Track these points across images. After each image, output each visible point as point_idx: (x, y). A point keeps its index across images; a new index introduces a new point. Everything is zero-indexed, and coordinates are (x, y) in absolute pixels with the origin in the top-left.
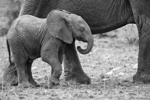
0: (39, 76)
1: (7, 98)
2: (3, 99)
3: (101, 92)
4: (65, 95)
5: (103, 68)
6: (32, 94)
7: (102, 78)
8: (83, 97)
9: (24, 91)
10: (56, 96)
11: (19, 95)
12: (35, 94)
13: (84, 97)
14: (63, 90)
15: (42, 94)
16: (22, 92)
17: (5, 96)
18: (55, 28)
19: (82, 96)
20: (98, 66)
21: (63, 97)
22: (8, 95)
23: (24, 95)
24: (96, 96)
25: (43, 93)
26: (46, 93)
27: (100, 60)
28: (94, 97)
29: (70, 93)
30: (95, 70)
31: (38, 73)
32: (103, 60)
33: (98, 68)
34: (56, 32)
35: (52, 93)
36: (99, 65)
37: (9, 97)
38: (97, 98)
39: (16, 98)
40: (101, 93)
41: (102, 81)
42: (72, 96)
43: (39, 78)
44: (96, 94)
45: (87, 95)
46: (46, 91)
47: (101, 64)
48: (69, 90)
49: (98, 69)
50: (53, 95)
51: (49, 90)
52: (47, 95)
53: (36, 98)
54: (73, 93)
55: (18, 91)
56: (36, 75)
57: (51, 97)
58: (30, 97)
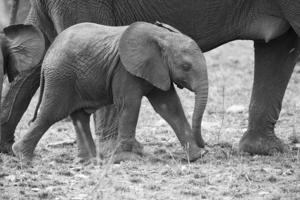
0: (169, 139)
1: (107, 182)
2: (100, 183)
3: (292, 169)
4: (221, 176)
5: (295, 123)
6: (157, 174)
7: (293, 142)
8: (256, 179)
9: (140, 168)
10: (203, 178)
11: (132, 176)
12: (162, 174)
13: (259, 179)
14: (217, 167)
15: (175, 173)
16: (137, 169)
17: (103, 177)
18: (135, 58)
19: (255, 177)
20: (286, 120)
21: (216, 179)
22: (108, 175)
23: (142, 175)
24: (281, 177)
25: (177, 172)
26: (184, 171)
27: (289, 107)
28: (279, 180)
29: (230, 171)
30: (279, 126)
31: (169, 132)
32: (295, 108)
33: (286, 124)
34: (136, 65)
35: (195, 172)
36: (288, 118)
37: (111, 179)
38: (284, 181)
39: (124, 181)
40: (292, 172)
41: (293, 149)
42: (234, 178)
43: (170, 141)
44: (281, 174)
45: (265, 176)
46: (184, 167)
47: (292, 115)
48: (228, 166)
49: (286, 126)
50: (197, 175)
51: (190, 165)
52: (186, 176)
53: (164, 181)
54: (237, 173)
55: (129, 167)
56: (164, 136)
57: (193, 179)
58: (152, 180)
